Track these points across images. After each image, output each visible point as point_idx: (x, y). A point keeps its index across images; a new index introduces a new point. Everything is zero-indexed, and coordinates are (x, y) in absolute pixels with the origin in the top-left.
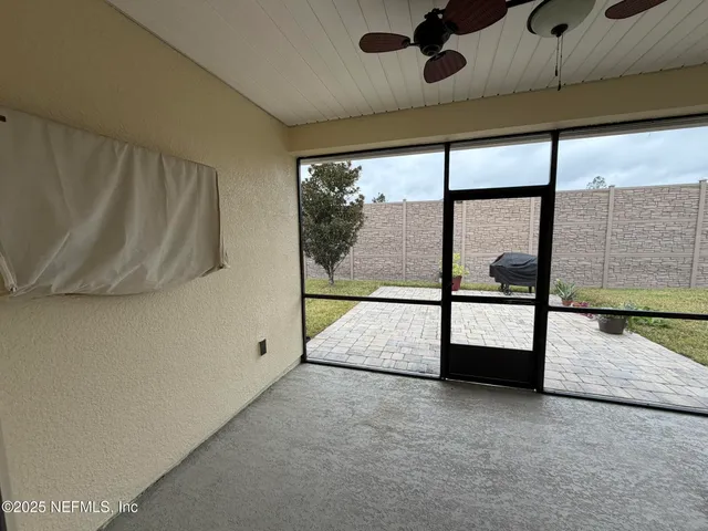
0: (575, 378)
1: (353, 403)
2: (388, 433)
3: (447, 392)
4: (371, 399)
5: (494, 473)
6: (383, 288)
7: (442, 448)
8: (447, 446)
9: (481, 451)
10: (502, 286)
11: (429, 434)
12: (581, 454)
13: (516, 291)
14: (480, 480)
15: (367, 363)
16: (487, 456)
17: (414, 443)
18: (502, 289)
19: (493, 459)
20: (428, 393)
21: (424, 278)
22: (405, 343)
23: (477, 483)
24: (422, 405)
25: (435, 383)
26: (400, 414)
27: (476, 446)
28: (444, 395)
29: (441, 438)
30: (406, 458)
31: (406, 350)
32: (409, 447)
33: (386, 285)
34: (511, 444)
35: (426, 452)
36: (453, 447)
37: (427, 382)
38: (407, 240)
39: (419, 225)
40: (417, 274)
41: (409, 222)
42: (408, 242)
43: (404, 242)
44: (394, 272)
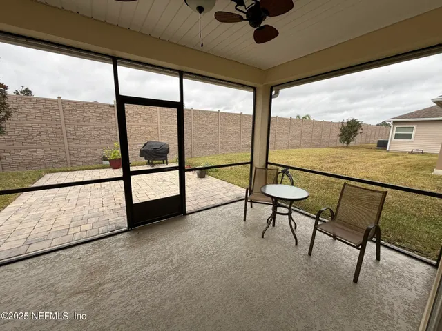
0: (195, 202)
1: (52, 285)
2: (100, 288)
3: (135, 236)
4: (72, 271)
5: (178, 268)
6: (49, 175)
7: (144, 273)
8: (147, 270)
9: (168, 260)
10: (149, 162)
11: (133, 269)
12: (209, 236)
13: (156, 164)
14: (172, 276)
15: (54, 245)
16: (172, 261)
17: (124, 282)
18: (148, 164)
19: (174, 261)
20: (122, 243)
21: (89, 162)
22: (90, 215)
23: (172, 278)
24: (121, 254)
25: (125, 234)
26: (104, 269)
27: (164, 259)
28: (135, 239)
29: (142, 267)
30: (122, 296)
31: (93, 220)
32: (121, 287)
33: (51, 172)
34: (180, 248)
35: (135, 282)
36: (152, 268)
37: (120, 236)
38: (67, 132)
39: (78, 121)
40: (82, 160)
41: (67, 117)
42: (69, 134)
43: (65, 134)
44: (56, 160)
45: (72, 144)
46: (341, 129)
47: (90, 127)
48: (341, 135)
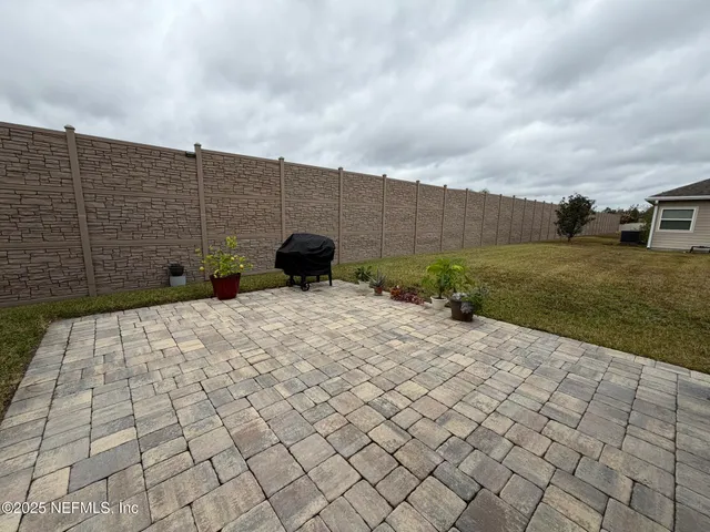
38: (88, 212)
39: (114, 186)
40: (124, 276)
41: (90, 177)
42: (93, 217)
43: (82, 216)
44: (61, 277)
45: (98, 240)
46: (559, 213)
47: (142, 199)
48: (559, 222)
